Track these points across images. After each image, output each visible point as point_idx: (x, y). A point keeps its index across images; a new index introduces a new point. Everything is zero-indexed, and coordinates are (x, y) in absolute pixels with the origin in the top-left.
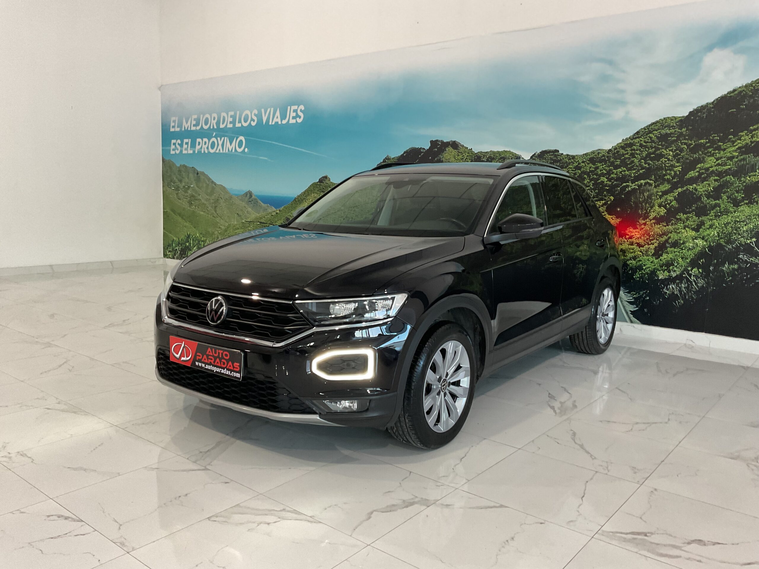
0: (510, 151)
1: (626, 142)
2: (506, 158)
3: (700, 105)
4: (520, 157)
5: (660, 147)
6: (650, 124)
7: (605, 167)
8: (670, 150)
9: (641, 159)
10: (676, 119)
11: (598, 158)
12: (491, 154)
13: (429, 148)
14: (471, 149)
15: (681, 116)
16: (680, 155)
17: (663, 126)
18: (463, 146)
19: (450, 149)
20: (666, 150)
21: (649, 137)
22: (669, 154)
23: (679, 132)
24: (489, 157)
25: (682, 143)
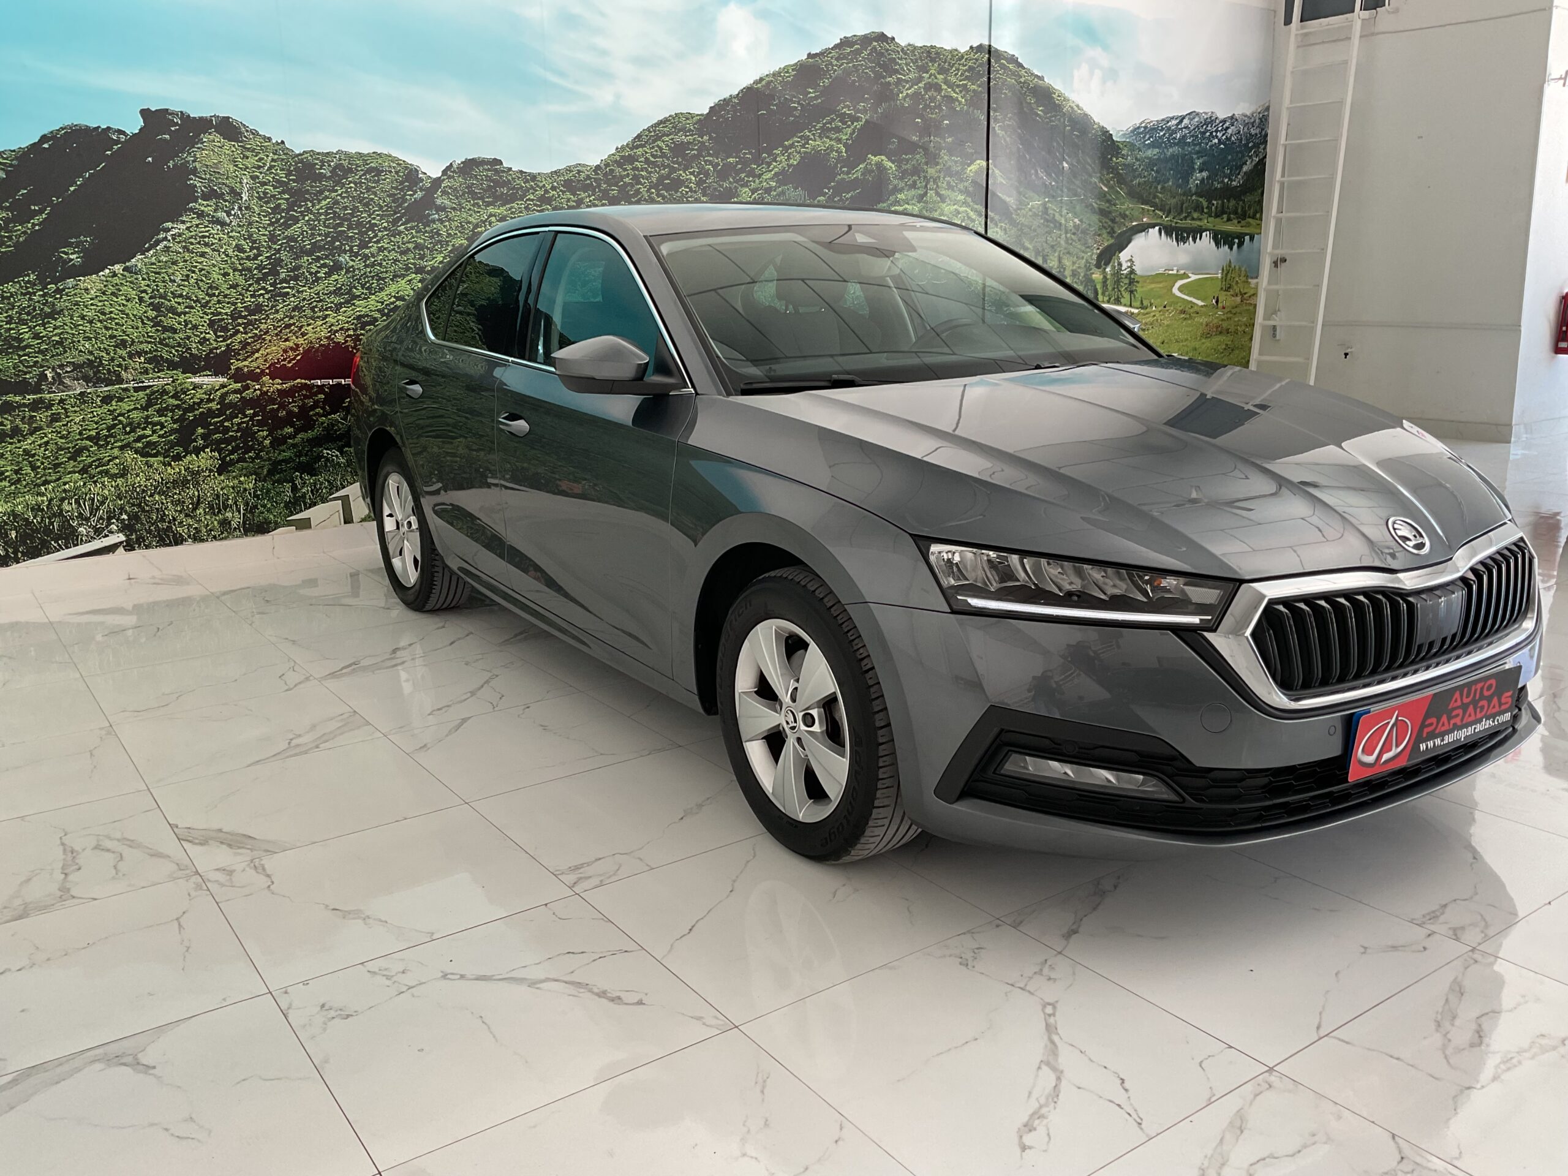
0: (390, 156)
1: (623, 154)
2: (383, 171)
3: (722, 98)
4: (418, 171)
5: (676, 166)
6: (655, 124)
7: (594, 199)
8: (691, 173)
9: (651, 188)
10: (692, 118)
11: (579, 181)
12: (340, 160)
13: (140, 130)
14: (283, 142)
15: (699, 113)
16: (705, 182)
17: (675, 128)
18: (255, 133)
19: (212, 139)
20: (685, 172)
21: (658, 146)
23: (699, 141)
24: (338, 166)
25: (705, 161)
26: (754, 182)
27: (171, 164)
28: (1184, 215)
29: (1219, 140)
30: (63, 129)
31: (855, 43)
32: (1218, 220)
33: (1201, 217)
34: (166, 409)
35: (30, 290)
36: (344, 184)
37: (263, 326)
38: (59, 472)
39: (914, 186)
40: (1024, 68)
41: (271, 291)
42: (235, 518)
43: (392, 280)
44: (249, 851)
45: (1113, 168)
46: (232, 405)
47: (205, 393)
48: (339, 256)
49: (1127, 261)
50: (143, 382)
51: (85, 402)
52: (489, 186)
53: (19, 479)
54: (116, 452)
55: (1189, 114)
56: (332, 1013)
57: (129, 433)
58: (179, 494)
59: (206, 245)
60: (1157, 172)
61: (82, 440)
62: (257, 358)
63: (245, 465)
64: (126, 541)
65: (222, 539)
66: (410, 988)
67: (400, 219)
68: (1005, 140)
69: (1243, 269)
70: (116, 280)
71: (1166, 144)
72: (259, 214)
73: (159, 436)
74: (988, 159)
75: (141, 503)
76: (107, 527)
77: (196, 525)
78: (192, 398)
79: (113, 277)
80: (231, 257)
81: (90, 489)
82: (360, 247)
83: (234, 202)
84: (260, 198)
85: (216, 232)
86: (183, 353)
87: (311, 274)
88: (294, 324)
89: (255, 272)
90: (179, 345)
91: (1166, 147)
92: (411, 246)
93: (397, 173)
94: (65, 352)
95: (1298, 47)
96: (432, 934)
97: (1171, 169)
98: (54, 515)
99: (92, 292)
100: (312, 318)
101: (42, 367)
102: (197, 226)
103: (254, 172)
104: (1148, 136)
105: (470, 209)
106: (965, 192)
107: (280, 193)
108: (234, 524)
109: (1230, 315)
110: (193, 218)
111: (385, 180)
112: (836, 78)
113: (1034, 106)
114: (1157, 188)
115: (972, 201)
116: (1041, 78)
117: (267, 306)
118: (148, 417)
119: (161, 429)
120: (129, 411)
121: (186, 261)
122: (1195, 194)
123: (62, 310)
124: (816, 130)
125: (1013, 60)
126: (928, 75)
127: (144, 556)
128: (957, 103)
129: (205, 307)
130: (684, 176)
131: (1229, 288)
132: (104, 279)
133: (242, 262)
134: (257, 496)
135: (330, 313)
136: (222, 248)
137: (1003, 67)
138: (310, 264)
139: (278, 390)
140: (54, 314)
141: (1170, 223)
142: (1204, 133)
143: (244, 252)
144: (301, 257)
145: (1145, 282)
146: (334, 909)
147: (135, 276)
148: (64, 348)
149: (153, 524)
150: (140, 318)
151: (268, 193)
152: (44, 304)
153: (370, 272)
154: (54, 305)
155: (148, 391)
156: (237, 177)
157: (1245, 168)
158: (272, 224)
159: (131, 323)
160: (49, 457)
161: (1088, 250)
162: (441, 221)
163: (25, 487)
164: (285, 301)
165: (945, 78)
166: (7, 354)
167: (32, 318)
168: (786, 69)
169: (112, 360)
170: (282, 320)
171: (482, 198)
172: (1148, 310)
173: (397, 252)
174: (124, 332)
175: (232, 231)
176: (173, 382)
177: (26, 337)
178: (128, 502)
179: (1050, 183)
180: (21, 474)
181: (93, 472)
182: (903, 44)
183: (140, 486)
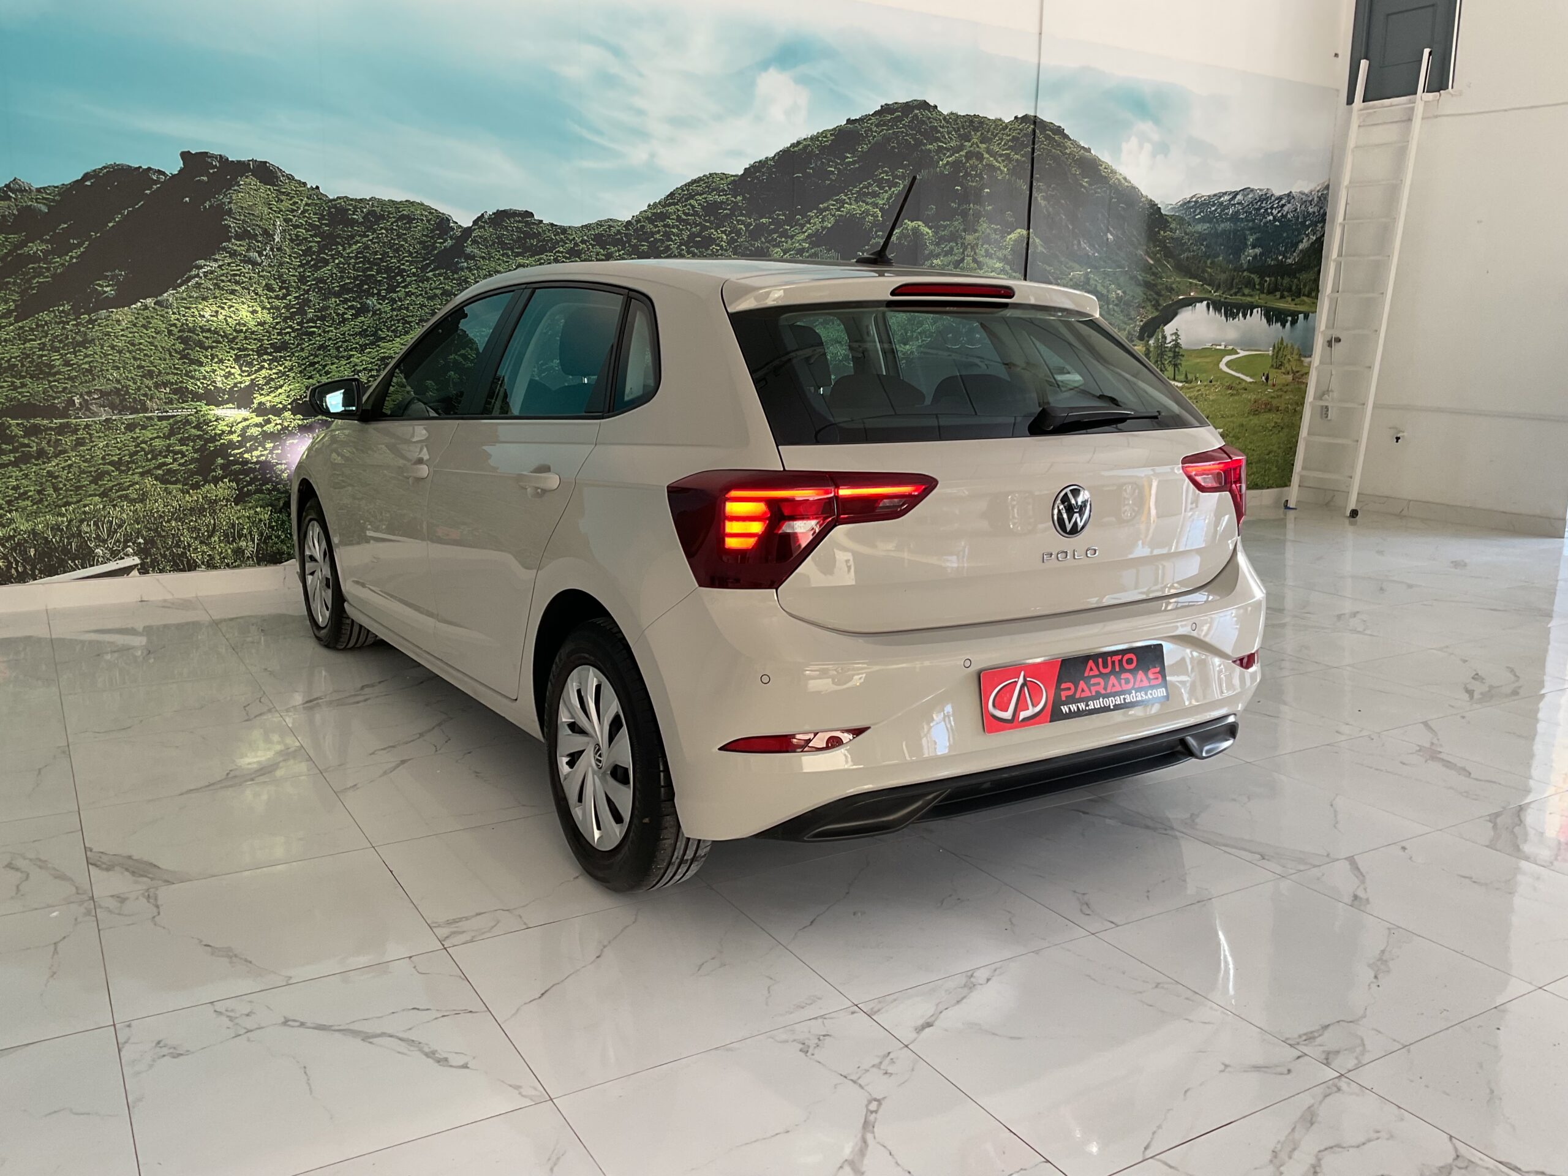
0: (422, 204)
1: (655, 211)
2: (414, 219)
3: (758, 160)
4: (449, 220)
5: (708, 224)
6: (689, 183)
7: (623, 254)
8: (723, 232)
9: (681, 244)
10: (727, 178)
12: (373, 206)
13: (179, 171)
14: (317, 188)
15: (734, 174)
16: (736, 241)
17: (709, 188)
18: (291, 178)
19: (249, 182)
20: (716, 231)
21: (690, 204)
22: (722, 238)
23: (732, 201)
24: (369, 213)
25: (738, 221)
26: (786, 242)
27: (207, 205)
28: (1234, 290)
29: (1274, 217)
30: (105, 168)
31: (896, 110)
32: (1270, 297)
33: (1252, 293)
34: (188, 438)
35: (64, 319)
36: (375, 232)
37: (287, 364)
38: (80, 494)
39: (950, 252)
40: (1070, 140)
41: (297, 329)
42: (249, 547)
43: (417, 323)
44: (149, 880)
45: (1160, 241)
46: (253, 438)
47: (227, 425)
48: (367, 299)
49: (1172, 334)
50: (167, 412)
51: (109, 428)
52: (519, 237)
53: (42, 499)
54: (137, 478)
55: (1243, 190)
56: (165, 1051)
57: (151, 460)
58: (196, 521)
59: (237, 283)
60: (1206, 246)
61: (104, 464)
62: (280, 394)
63: (262, 496)
64: (141, 564)
65: (235, 567)
66: (249, 1031)
67: (428, 265)
68: (1047, 210)
69: (1296, 347)
70: (146, 313)
71: (1217, 220)
72: (290, 256)
73: (179, 465)
74: (1029, 229)
75: (158, 528)
76: (123, 550)
77: (210, 553)
78: (214, 429)
79: (144, 310)
80: (260, 296)
81: (109, 513)
82: (389, 291)
83: (267, 243)
84: (291, 240)
85: (247, 271)
86: (208, 385)
87: (338, 315)
88: (318, 362)
89: (283, 311)
90: (205, 378)
91: (1217, 222)
92: (438, 292)
93: (428, 221)
94: (94, 380)
95: (1359, 126)
96: (291, 977)
97: (1221, 245)
98: (73, 535)
99: (124, 324)
100: (337, 358)
101: (70, 392)
102: (229, 264)
103: (287, 215)
104: (1198, 211)
105: (499, 259)
106: (1004, 259)
107: (310, 235)
108: (247, 554)
109: (1280, 393)
110: (225, 257)
111: (416, 227)
112: (874, 144)
113: (1078, 177)
114: (1205, 262)
115: (1011, 269)
116: (1088, 150)
117: (293, 344)
118: (169, 445)
119: (182, 458)
120: (151, 439)
121: (215, 298)
122: (1248, 270)
123: (93, 340)
124: (852, 194)
125: (1059, 131)
126: (970, 144)
127: (158, 580)
128: (999, 172)
129: (232, 342)
130: (715, 234)
131: (1281, 365)
132: (134, 310)
133: (270, 301)
134: (272, 527)
135: (355, 353)
136: (252, 286)
137: (1048, 137)
138: (336, 306)
139: (299, 425)
140: (85, 343)
141: (1219, 298)
142: (1259, 209)
143: (273, 290)
144: (329, 298)
145: (1191, 356)
146: (206, 945)
147: (166, 310)
148: (93, 375)
149: (168, 549)
150: (169, 350)
151: (300, 236)
152: (76, 333)
153: (397, 316)
154: (85, 334)
155: (171, 421)
156: (271, 219)
157: (1301, 246)
158: (301, 266)
159: (159, 354)
160: (71, 480)
161: (1130, 321)
162: (470, 269)
163: (46, 507)
164: (311, 340)
165: (987, 148)
166: (38, 379)
167: (64, 346)
168: (824, 134)
169: (139, 389)
170: (307, 358)
171: (512, 249)
172: (1193, 384)
173: (424, 297)
174: (152, 363)
175: (262, 271)
176: (196, 413)
177: (57, 364)
178: (145, 527)
179: (1094, 254)
180: (45, 495)
181: (113, 496)
182: (945, 113)
183: (158, 512)
